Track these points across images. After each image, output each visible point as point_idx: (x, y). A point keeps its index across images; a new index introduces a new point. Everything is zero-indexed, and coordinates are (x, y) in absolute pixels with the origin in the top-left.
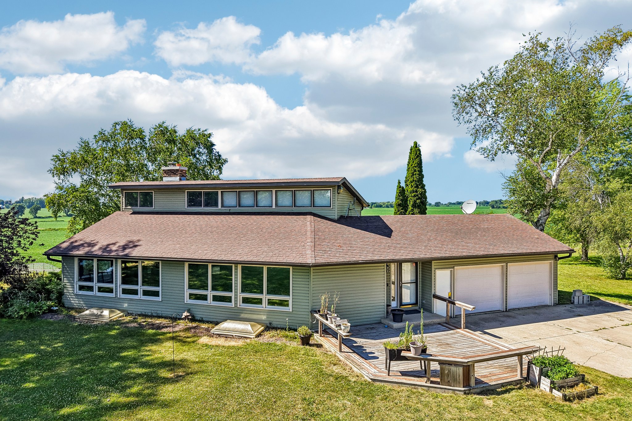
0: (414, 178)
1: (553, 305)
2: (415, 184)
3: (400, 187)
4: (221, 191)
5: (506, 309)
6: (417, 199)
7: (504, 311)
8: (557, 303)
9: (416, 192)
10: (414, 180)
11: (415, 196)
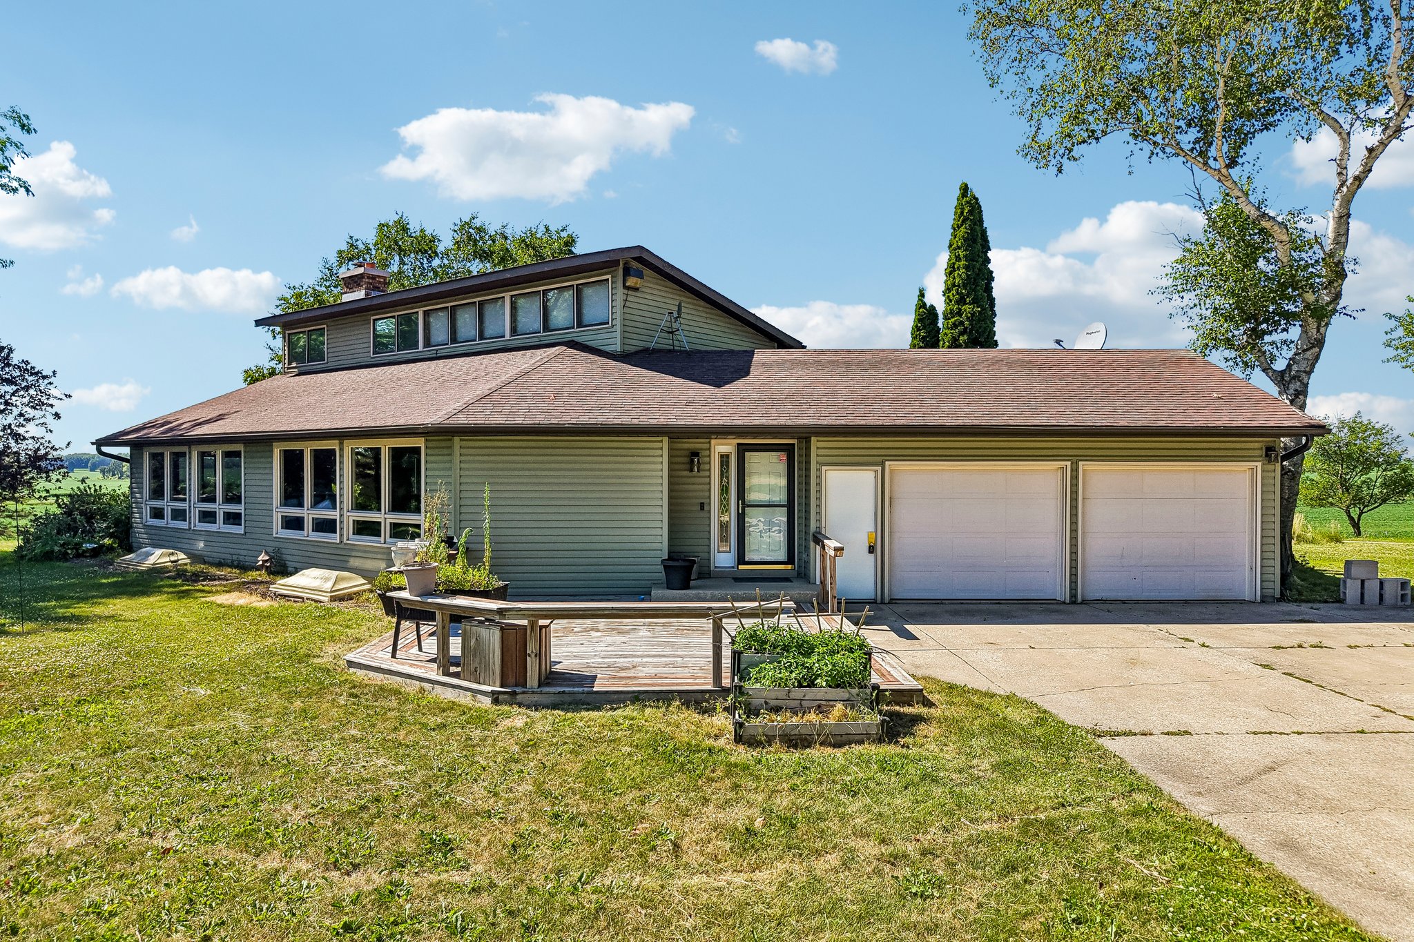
0: (954, 278)
1: (1258, 599)
2: (957, 293)
3: (923, 305)
4: (424, 311)
5: (1073, 595)
6: (962, 333)
7: (1064, 603)
8: (1278, 595)
9: (959, 313)
10: (954, 285)
11: (955, 326)
